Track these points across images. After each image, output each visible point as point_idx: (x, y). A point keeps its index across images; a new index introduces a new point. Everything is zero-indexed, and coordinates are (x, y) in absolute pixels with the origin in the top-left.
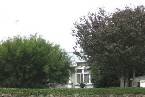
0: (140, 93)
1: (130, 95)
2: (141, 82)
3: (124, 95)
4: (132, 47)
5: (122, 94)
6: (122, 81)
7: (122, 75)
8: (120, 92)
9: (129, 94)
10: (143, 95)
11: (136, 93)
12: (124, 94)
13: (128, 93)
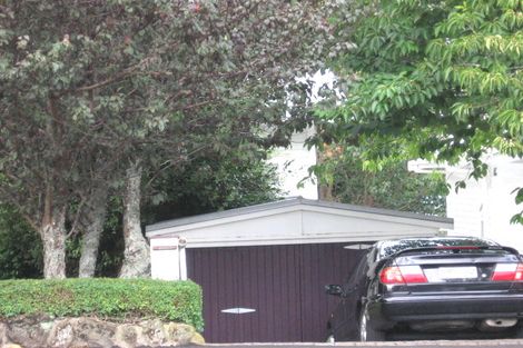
0: (140, 313)
1: (84, 326)
2: (156, 249)
3: (45, 326)
4: (66, 41)
5: (35, 320)
6: (52, 240)
7: (52, 208)
8: (21, 305)
9: (74, 320)
10: (157, 322)
11: (115, 314)
12: (48, 320)
13: (71, 315)
